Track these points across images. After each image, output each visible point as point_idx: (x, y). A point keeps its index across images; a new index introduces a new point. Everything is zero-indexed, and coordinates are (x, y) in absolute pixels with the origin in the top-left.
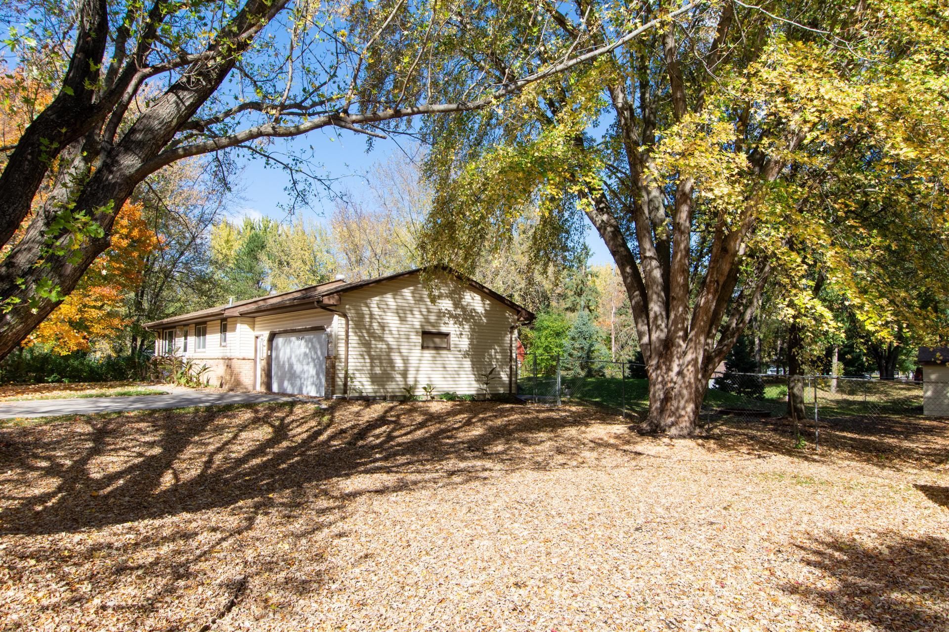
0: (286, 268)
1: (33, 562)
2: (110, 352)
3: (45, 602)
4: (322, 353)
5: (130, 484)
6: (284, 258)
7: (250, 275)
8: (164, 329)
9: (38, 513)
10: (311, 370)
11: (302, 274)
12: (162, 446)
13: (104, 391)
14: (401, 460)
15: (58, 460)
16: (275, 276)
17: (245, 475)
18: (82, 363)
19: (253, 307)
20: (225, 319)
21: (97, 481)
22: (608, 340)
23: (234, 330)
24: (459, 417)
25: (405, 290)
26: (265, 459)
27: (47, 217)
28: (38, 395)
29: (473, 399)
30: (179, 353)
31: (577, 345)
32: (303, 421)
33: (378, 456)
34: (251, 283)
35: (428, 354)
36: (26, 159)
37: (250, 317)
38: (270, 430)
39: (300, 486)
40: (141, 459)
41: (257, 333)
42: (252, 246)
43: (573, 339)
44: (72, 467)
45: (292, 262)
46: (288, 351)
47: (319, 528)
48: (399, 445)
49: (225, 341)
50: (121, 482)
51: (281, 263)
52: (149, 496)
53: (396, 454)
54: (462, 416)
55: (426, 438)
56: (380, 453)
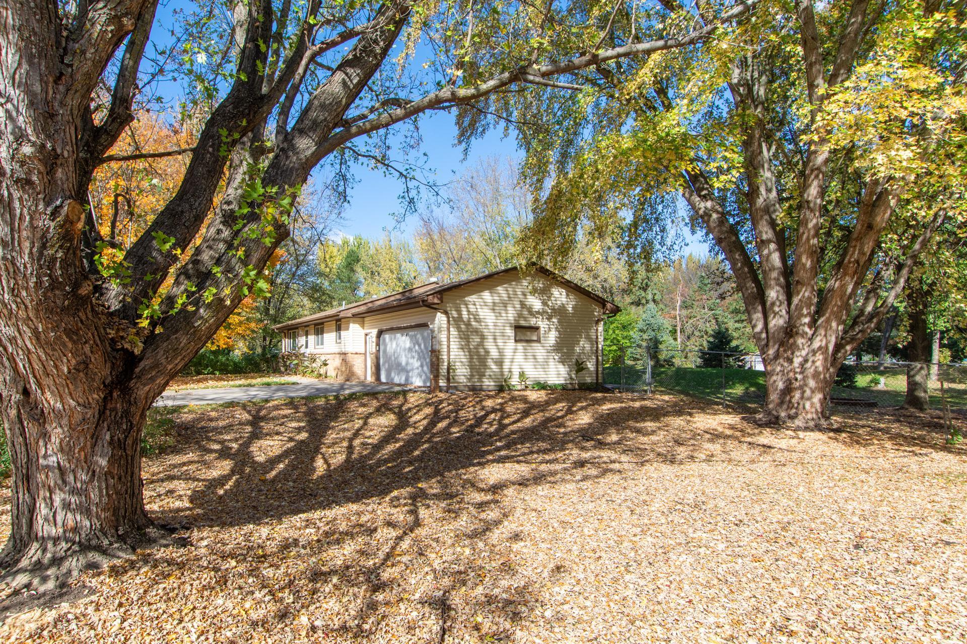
0: (377, 278)
1: (233, 563)
2: (245, 350)
3: (254, 616)
4: (426, 347)
5: (290, 469)
6: (375, 269)
7: (348, 285)
8: (289, 330)
9: (221, 497)
10: (416, 364)
11: (390, 281)
12: (307, 431)
13: (249, 381)
14: (524, 448)
15: (226, 443)
16: (368, 285)
17: (386, 461)
18: (228, 359)
19: (363, 308)
20: (339, 320)
21: (260, 464)
22: (673, 332)
23: (347, 329)
24: (559, 405)
25: (499, 288)
26: (397, 445)
27: (224, 216)
28: (201, 385)
29: (564, 388)
30: (303, 350)
31: (645, 336)
32: (419, 408)
33: (499, 444)
34: (349, 291)
35: (520, 346)
36: (208, 152)
37: (359, 317)
38: (392, 416)
39: (442, 475)
40: (292, 444)
41: (367, 331)
42: (349, 260)
43: (641, 330)
44: (238, 450)
45: (382, 273)
46: (394, 345)
47: (488, 527)
48: (513, 432)
49: (340, 338)
50: (281, 466)
51: (372, 273)
52: (309, 481)
53: (515, 443)
54: (561, 405)
55: (536, 426)
56: (500, 440)
